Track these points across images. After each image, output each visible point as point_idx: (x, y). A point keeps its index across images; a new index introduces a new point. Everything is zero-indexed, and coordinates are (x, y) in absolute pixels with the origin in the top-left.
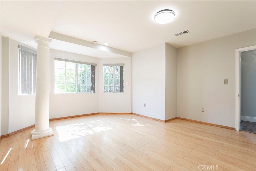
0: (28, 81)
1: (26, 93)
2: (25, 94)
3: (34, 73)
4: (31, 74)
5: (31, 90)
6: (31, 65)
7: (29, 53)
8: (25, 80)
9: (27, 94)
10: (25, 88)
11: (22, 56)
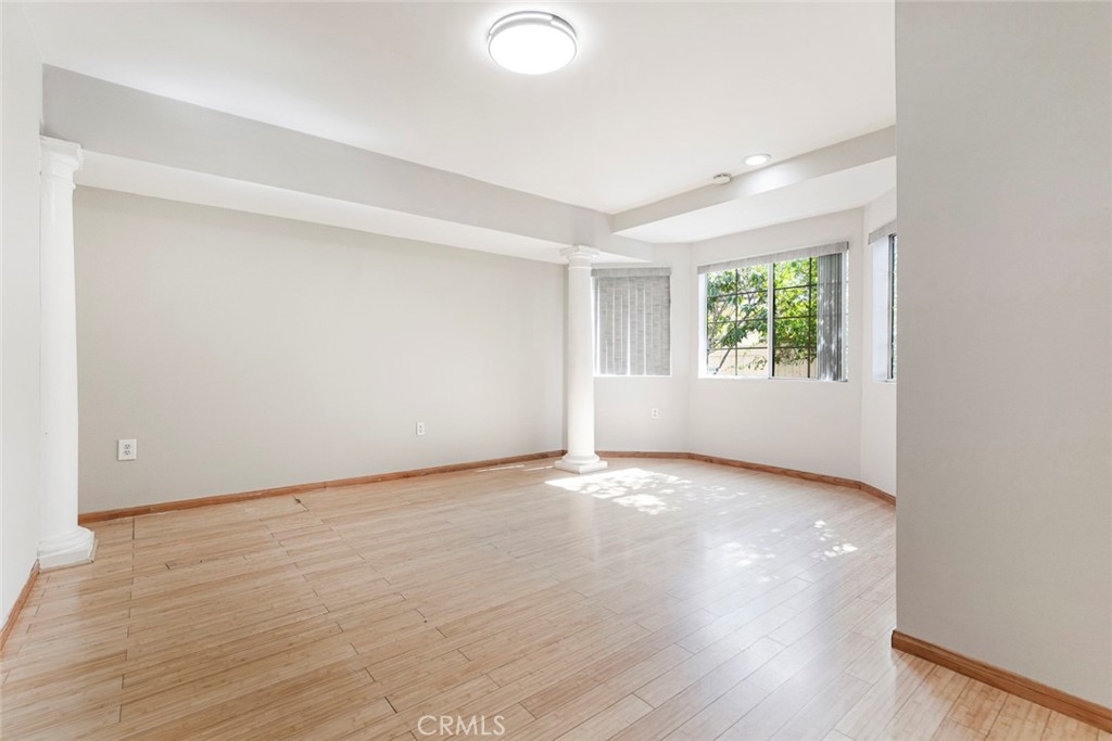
0: (617, 345)
1: (611, 371)
2: (608, 375)
3: (633, 323)
4: (625, 328)
5: (625, 366)
6: (625, 306)
7: (618, 279)
8: (610, 344)
9: (614, 376)
10: (610, 362)
11: (603, 291)
